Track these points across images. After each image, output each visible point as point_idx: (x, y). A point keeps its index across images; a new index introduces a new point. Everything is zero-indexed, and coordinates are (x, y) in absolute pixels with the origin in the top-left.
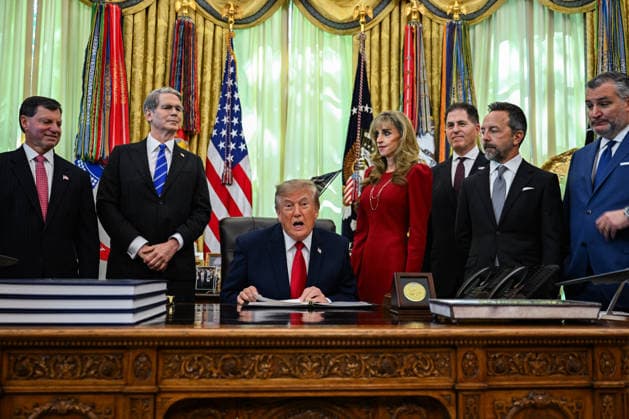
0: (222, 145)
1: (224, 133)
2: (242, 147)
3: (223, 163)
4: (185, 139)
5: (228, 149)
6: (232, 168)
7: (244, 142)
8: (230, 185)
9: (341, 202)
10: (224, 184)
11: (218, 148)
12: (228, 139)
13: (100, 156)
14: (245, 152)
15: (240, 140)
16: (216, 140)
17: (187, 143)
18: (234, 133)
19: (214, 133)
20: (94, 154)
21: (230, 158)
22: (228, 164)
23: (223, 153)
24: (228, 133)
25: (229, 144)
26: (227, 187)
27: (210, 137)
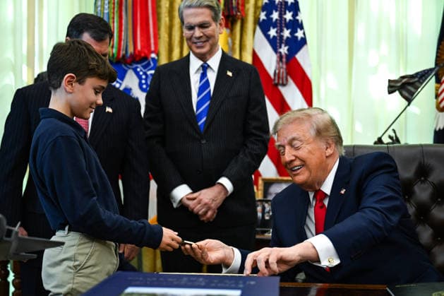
0: (273, 32)
1: (275, 16)
2: (299, 34)
3: (274, 57)
4: (227, 26)
5: (281, 37)
6: (287, 63)
7: (302, 28)
8: (284, 85)
9: (434, 106)
10: (277, 85)
11: (267, 37)
12: (281, 24)
13: (122, 53)
14: (304, 41)
15: (296, 25)
16: (265, 26)
17: (228, 31)
18: (289, 16)
19: (263, 16)
20: (115, 51)
21: (284, 50)
22: (281, 57)
23: (275, 43)
24: (281, 16)
25: (282, 31)
26: (280, 88)
27: (257, 21)
